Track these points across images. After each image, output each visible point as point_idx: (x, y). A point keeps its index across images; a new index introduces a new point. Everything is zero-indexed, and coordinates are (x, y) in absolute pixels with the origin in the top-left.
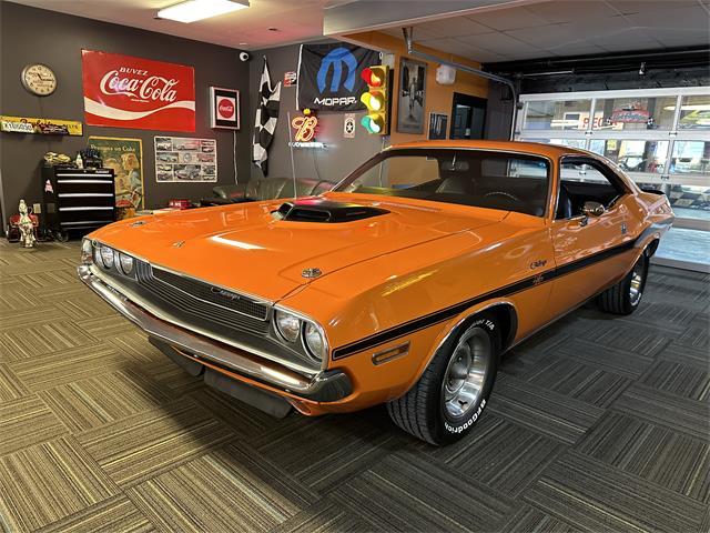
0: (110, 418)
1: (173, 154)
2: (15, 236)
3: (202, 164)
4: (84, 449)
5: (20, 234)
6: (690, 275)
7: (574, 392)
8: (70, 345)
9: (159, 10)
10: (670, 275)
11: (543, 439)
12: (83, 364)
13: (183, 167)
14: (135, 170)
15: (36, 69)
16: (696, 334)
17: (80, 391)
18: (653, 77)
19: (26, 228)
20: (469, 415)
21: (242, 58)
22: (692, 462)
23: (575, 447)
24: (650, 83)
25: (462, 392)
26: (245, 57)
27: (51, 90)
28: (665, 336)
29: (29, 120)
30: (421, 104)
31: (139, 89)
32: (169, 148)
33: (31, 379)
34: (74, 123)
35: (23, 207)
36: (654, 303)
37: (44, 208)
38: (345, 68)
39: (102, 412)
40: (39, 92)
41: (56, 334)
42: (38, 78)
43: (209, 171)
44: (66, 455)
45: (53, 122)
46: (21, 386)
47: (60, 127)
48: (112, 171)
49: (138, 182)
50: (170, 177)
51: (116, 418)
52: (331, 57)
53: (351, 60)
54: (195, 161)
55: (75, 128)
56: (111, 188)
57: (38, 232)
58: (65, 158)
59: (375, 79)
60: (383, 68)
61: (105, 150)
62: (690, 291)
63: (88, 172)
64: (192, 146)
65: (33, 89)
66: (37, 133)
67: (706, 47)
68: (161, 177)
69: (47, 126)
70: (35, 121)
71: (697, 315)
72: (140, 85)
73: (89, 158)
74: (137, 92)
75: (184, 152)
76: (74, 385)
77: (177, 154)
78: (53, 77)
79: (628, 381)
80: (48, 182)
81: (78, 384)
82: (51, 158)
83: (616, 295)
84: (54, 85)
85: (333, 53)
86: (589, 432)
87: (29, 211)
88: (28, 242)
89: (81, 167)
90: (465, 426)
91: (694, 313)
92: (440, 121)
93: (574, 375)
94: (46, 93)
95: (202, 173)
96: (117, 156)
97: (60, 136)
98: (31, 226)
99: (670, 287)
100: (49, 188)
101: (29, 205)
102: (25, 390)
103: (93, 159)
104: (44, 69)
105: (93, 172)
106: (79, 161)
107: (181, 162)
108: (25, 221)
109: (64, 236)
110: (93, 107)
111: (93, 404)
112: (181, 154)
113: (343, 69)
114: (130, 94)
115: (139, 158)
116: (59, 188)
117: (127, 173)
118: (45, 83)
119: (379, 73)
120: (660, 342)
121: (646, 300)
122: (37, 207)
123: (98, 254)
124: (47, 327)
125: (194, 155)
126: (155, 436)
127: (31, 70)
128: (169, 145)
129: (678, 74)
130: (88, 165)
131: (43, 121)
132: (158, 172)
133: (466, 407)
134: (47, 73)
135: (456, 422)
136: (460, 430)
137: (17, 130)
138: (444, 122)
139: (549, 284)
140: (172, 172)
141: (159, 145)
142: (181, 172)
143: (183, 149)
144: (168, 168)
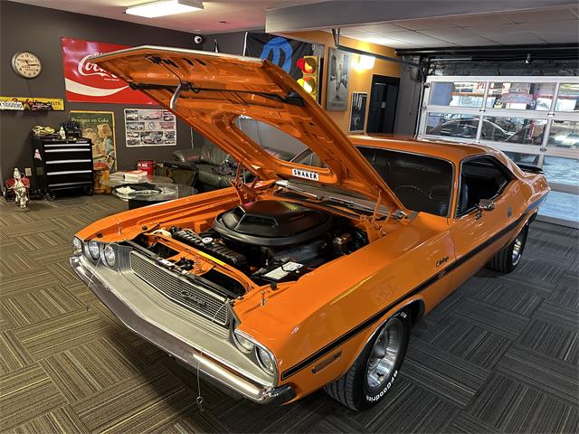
0: (99, 387)
1: (140, 123)
2: (11, 196)
3: (164, 131)
4: (80, 419)
5: (15, 195)
6: (560, 230)
7: (466, 353)
8: (63, 311)
9: (127, 8)
10: (544, 231)
11: (442, 402)
12: (74, 330)
13: (148, 133)
14: (109, 137)
15: (24, 56)
16: (563, 291)
17: (73, 359)
18: (536, 67)
19: (20, 192)
20: (385, 384)
21: (197, 42)
22: (557, 423)
23: (467, 409)
24: (534, 72)
25: (380, 367)
26: (199, 40)
27: (37, 73)
28: (538, 294)
29: (19, 99)
30: (346, 86)
32: (137, 119)
33: (33, 347)
34: (58, 100)
35: (17, 174)
36: (530, 260)
37: (34, 172)
38: (283, 54)
39: (92, 380)
40: (27, 75)
41: (51, 299)
42: (26, 64)
43: (170, 136)
44: (65, 425)
45: (39, 100)
46: (26, 355)
47: (45, 104)
48: (89, 141)
49: (111, 147)
50: (138, 142)
51: (103, 387)
52: (271, 45)
53: (288, 48)
54: (158, 128)
55: (58, 105)
56: (89, 155)
57: (30, 193)
58: (50, 130)
59: (308, 67)
60: (315, 57)
61: (83, 121)
62: (560, 247)
63: (70, 143)
64: (156, 116)
65: (22, 73)
66: (26, 110)
67: (576, 45)
68: (130, 143)
69: (35, 104)
70: (25, 99)
71: (564, 272)
73: (70, 129)
75: (150, 121)
76: (67, 352)
77: (143, 123)
78: (38, 63)
79: (509, 342)
80: (37, 151)
81: (71, 351)
82: (39, 131)
83: (501, 258)
84: (39, 68)
85: (273, 41)
86: (478, 395)
87: (22, 176)
88: (22, 203)
89: (64, 138)
90: (382, 394)
91: (562, 270)
92: (361, 98)
93: (466, 336)
94: (33, 75)
95: (164, 138)
96: (93, 126)
97: (46, 112)
98: (24, 190)
99: (543, 243)
100: (38, 156)
101: (22, 172)
102: (29, 358)
103: (74, 131)
104: (30, 55)
105: (74, 142)
106: (62, 132)
107: (147, 130)
108: (20, 186)
109: (51, 195)
110: (72, 87)
111: (84, 371)
112: (147, 123)
113: (281, 55)
114: (103, 75)
115: (111, 128)
116: (46, 157)
117: (102, 140)
118: (31, 67)
119: (311, 62)
120: (535, 300)
121: (524, 258)
122: (28, 171)
123: (86, 248)
124: (43, 292)
125: (157, 123)
126: (136, 404)
127: (19, 57)
128: (136, 116)
129: (557, 65)
130: (70, 135)
131: (31, 100)
132: (127, 139)
133: (382, 379)
134: (33, 59)
135: (374, 392)
136: (377, 397)
137: (9, 108)
138: (364, 99)
139: (450, 274)
140: (139, 138)
141: (129, 116)
142: (147, 138)
143: (148, 119)
144: (136, 135)
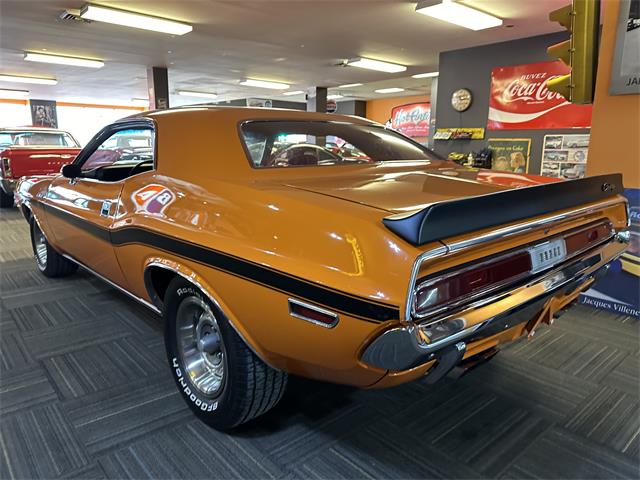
1: (562, 152)
13: (572, 165)
14: (521, 167)
15: (459, 93)
27: (466, 106)
31: (535, 93)
32: (559, 147)
34: (479, 129)
40: (459, 109)
42: (458, 100)
45: (464, 130)
47: (467, 133)
55: (479, 133)
58: (457, 156)
61: (499, 149)
65: (456, 107)
66: (450, 139)
69: (459, 134)
70: (455, 130)
72: (537, 88)
73: (479, 156)
74: (534, 95)
75: (576, 150)
77: (567, 153)
78: (469, 96)
84: (468, 102)
94: (462, 109)
97: (465, 140)
104: (464, 91)
106: (470, 158)
107: (570, 160)
112: (572, 152)
114: (526, 99)
117: (514, 169)
118: (463, 102)
127: (455, 94)
128: (559, 143)
131: (459, 130)
132: (543, 170)
140: (559, 171)
141: (549, 143)
142: (569, 171)
143: (574, 146)
144: (555, 166)
